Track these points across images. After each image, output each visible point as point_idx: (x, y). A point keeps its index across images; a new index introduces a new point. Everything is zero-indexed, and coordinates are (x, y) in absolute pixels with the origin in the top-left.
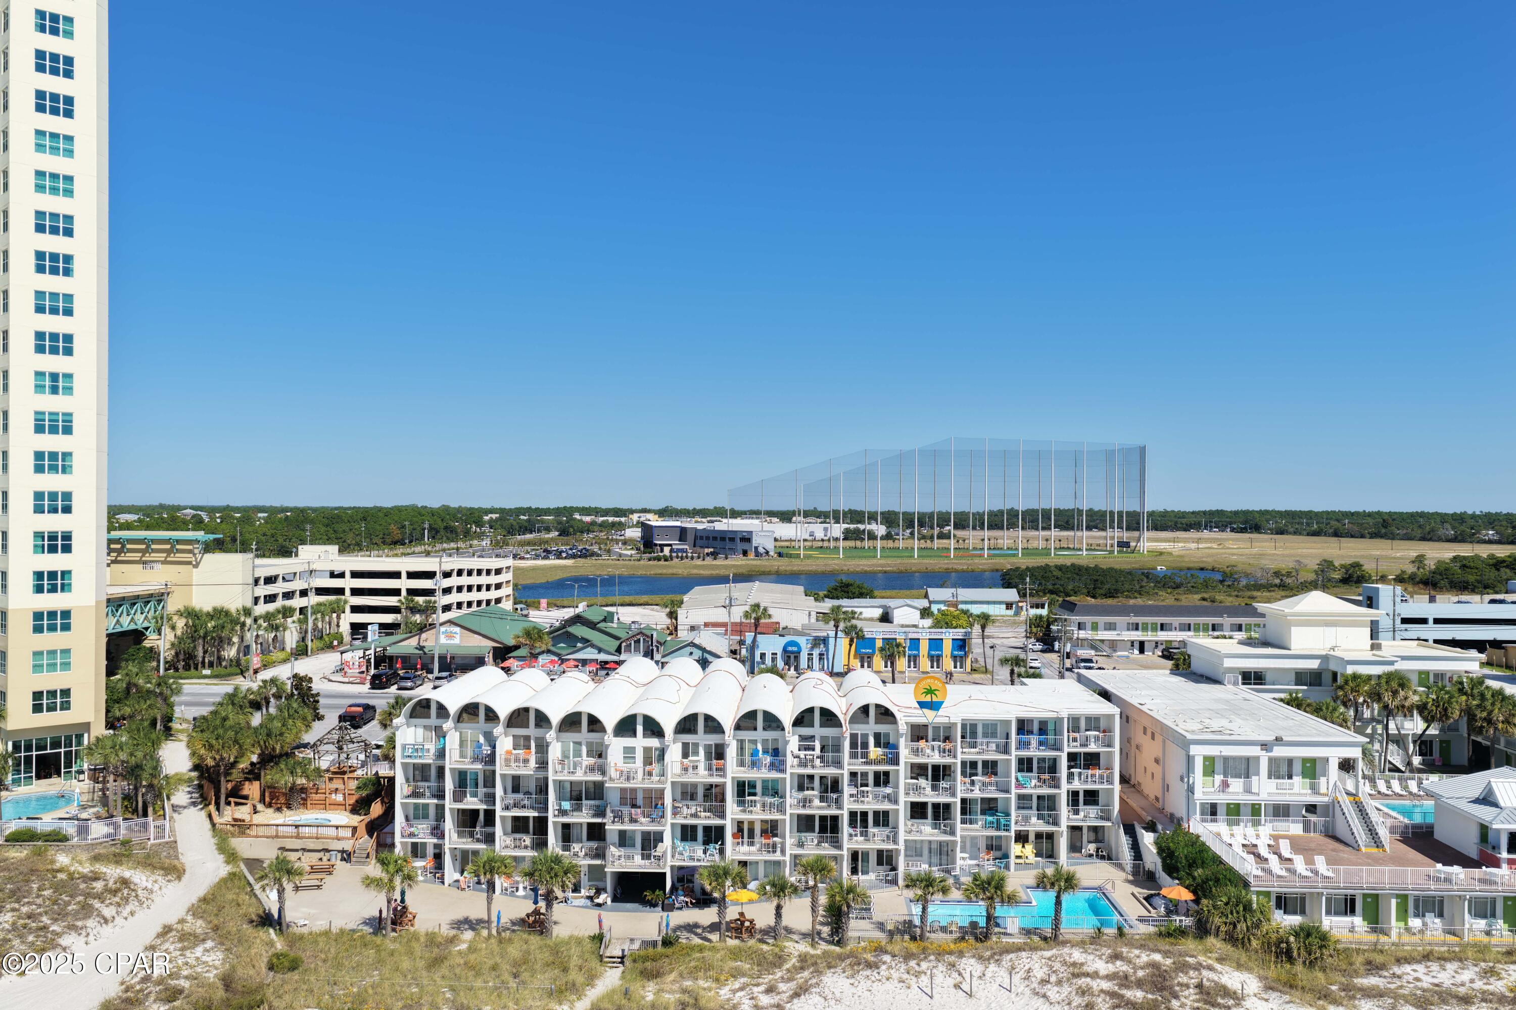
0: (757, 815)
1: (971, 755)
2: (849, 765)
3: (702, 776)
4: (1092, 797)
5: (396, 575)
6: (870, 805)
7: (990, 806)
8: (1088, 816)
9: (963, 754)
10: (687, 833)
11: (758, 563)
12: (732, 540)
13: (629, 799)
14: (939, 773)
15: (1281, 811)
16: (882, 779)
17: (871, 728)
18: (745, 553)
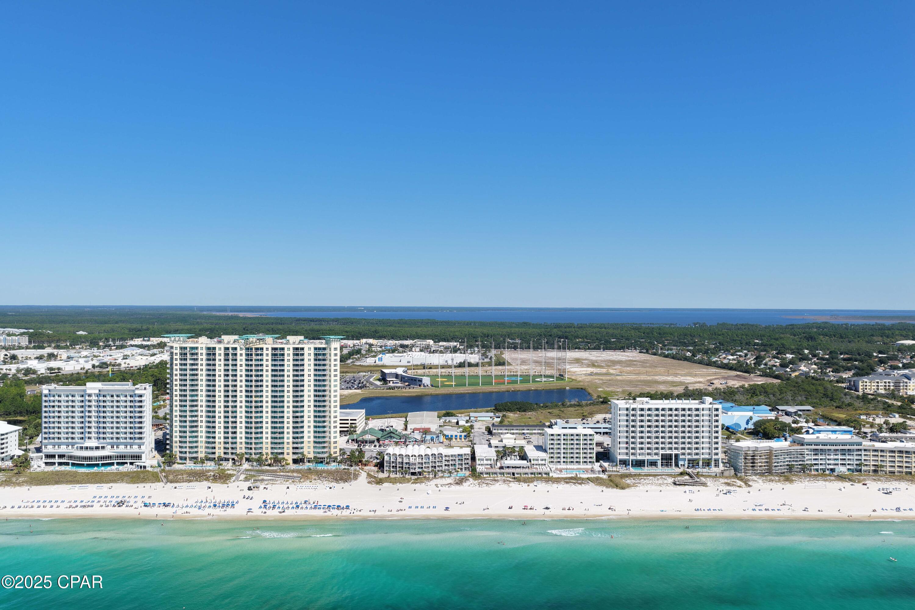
0: (427, 466)
1: (452, 458)
2: (437, 460)
3: (420, 461)
4: (468, 463)
5: (348, 420)
6: (440, 464)
7: (454, 465)
8: (467, 466)
9: (451, 458)
10: (419, 468)
11: (425, 390)
12: (415, 380)
13: (413, 464)
14: (448, 461)
15: (487, 465)
16: (441, 461)
17: (440, 455)
18: (420, 386)
